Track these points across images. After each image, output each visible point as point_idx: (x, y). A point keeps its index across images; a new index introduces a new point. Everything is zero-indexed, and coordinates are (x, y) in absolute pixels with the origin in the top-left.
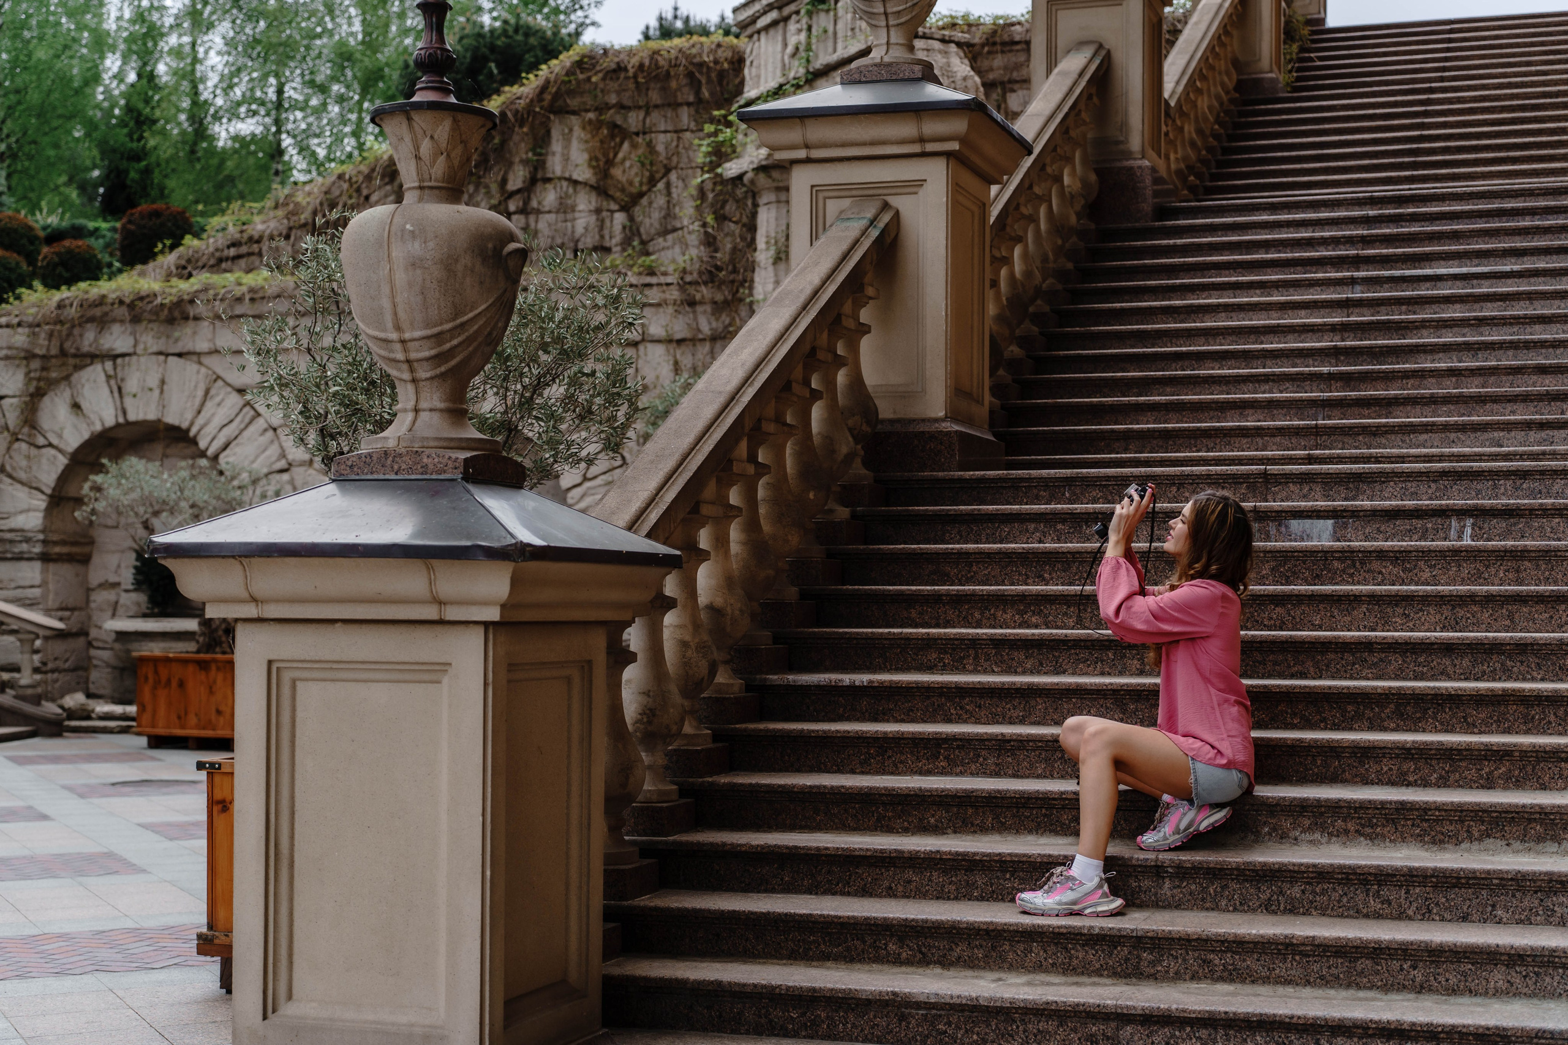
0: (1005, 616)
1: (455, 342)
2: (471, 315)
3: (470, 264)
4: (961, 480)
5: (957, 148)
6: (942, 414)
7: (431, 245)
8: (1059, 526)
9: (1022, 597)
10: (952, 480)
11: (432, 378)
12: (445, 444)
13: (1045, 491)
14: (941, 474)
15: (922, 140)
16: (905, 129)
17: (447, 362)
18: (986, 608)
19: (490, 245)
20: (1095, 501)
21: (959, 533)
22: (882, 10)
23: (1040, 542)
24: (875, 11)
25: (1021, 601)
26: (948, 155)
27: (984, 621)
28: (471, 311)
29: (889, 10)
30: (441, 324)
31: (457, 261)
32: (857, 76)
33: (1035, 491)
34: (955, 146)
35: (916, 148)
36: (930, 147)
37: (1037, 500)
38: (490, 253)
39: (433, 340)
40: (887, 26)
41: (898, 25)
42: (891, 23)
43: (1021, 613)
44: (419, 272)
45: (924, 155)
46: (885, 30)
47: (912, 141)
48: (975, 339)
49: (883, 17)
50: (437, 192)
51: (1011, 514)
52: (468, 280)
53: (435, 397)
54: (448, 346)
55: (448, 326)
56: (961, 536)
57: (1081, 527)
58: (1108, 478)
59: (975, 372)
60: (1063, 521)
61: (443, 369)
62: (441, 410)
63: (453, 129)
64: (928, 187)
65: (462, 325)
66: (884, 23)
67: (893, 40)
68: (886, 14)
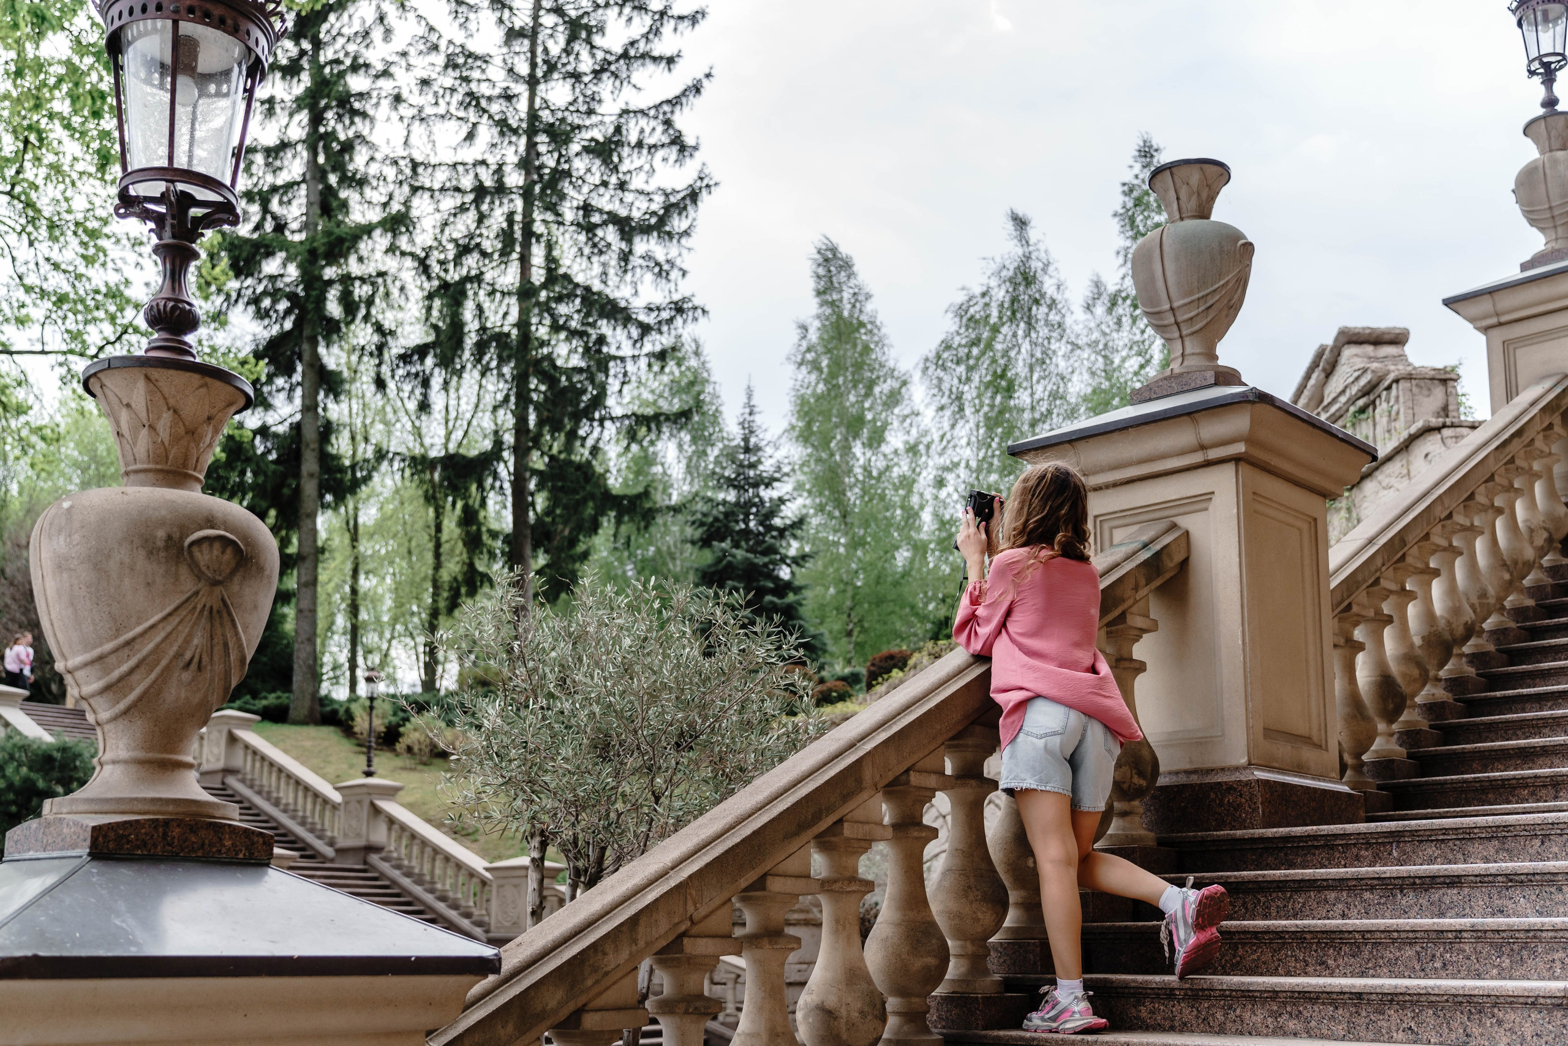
0: (1254, 1018)
1: (125, 668)
2: (139, 629)
3: (127, 560)
4: (1262, 839)
5: (1243, 449)
6: (1244, 761)
7: (76, 537)
8: (1367, 895)
9: (1274, 994)
10: (1253, 840)
11: (114, 719)
12: (97, 808)
13: (1367, 849)
14: (1239, 833)
15: (1203, 447)
16: (1181, 436)
17: (125, 696)
18: (1230, 1008)
19: (161, 534)
20: (1431, 861)
21: (1244, 904)
22: (1172, 320)
23: (1344, 916)
24: (1166, 322)
25: (1273, 999)
26: (1237, 459)
27: (1229, 1025)
28: (139, 624)
29: (1180, 319)
30: (101, 644)
31: (109, 557)
32: (1147, 395)
33: (1355, 850)
34: (1240, 448)
35: (1198, 458)
36: (1214, 454)
37: (1358, 860)
38: (160, 544)
39: (97, 666)
40: (1181, 337)
41: (1193, 333)
42: (1184, 333)
43: (1276, 1015)
44: (65, 575)
45: (1208, 464)
46: (1179, 342)
47: (1193, 451)
48: (1312, 672)
49: (1175, 328)
50: (141, 476)
51: (1302, 881)
52: (127, 581)
53: (121, 745)
54: (116, 674)
55: (108, 647)
56: (1247, 909)
57: (1394, 896)
58: (1445, 831)
59: (1314, 710)
60: (1372, 888)
61: (122, 706)
62: (126, 762)
63: (149, 392)
64: (1216, 499)
65: (128, 643)
66: (1177, 334)
67: (1188, 351)
68: (1177, 324)
